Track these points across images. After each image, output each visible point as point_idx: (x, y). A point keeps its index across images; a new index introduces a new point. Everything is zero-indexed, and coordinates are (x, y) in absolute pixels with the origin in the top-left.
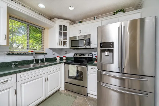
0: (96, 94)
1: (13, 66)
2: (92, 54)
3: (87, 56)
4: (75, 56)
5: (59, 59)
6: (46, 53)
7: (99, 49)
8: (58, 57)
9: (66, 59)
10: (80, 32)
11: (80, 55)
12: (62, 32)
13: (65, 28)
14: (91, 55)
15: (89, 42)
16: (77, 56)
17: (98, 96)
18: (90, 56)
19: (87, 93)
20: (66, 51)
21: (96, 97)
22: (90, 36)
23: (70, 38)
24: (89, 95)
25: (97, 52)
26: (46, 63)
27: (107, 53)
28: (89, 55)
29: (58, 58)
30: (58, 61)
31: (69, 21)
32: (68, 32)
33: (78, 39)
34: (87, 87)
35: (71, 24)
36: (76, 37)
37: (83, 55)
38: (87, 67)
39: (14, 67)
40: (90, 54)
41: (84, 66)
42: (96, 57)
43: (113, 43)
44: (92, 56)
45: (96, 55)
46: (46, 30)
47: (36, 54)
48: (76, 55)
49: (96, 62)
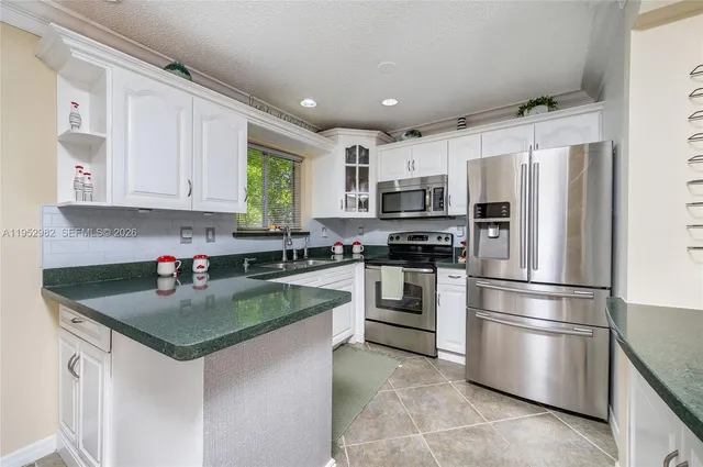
0: (462, 349)
1: (246, 265)
2: (450, 236)
3: (432, 241)
4: (395, 242)
5: (342, 252)
6: (308, 234)
7: (472, 221)
8: (338, 244)
9: (361, 253)
10: (411, 166)
11: (410, 239)
12: (355, 168)
13: (363, 154)
14: (447, 239)
15: (442, 198)
16: (401, 242)
17: (468, 356)
18: (443, 242)
19: (437, 349)
20: (363, 226)
21: (462, 361)
22: (444, 179)
23: (380, 185)
24: (441, 356)
25: (465, 228)
26: (311, 262)
27: (491, 232)
28: (439, 238)
29: (339, 249)
30: (339, 259)
31: (375, 133)
32: (371, 166)
33: (398, 190)
34: (435, 332)
35: (381, 142)
36: (392, 182)
37: (422, 238)
38: (435, 272)
39: (249, 268)
40: (444, 237)
41: (425, 270)
42: (462, 246)
43: (507, 204)
44: (449, 243)
45: (463, 239)
46: (306, 162)
47: (292, 234)
48: (398, 238)
49: (461, 260)
